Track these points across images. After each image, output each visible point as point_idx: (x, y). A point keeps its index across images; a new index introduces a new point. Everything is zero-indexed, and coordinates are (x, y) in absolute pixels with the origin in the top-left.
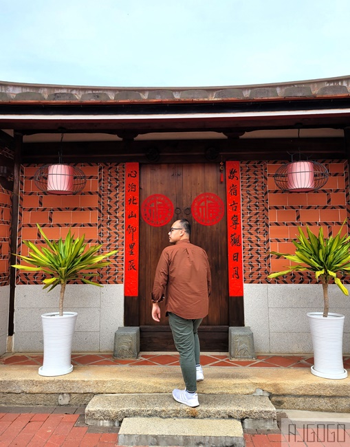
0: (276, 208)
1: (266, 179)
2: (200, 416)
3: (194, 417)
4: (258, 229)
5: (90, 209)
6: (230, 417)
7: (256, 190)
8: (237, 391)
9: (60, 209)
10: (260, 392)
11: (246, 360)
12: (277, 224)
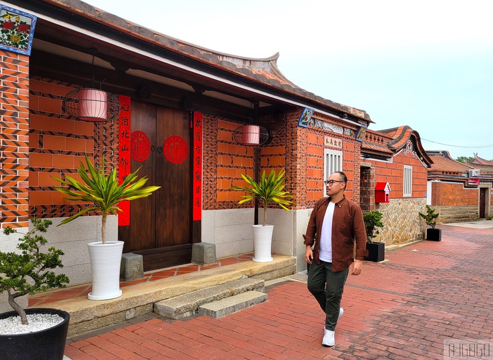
0: (222, 154)
1: (217, 131)
2: (235, 293)
3: (232, 295)
4: (212, 168)
5: (86, 138)
6: (248, 290)
7: (212, 139)
8: (234, 278)
9: (52, 134)
10: (244, 276)
11: (213, 264)
12: (222, 166)
